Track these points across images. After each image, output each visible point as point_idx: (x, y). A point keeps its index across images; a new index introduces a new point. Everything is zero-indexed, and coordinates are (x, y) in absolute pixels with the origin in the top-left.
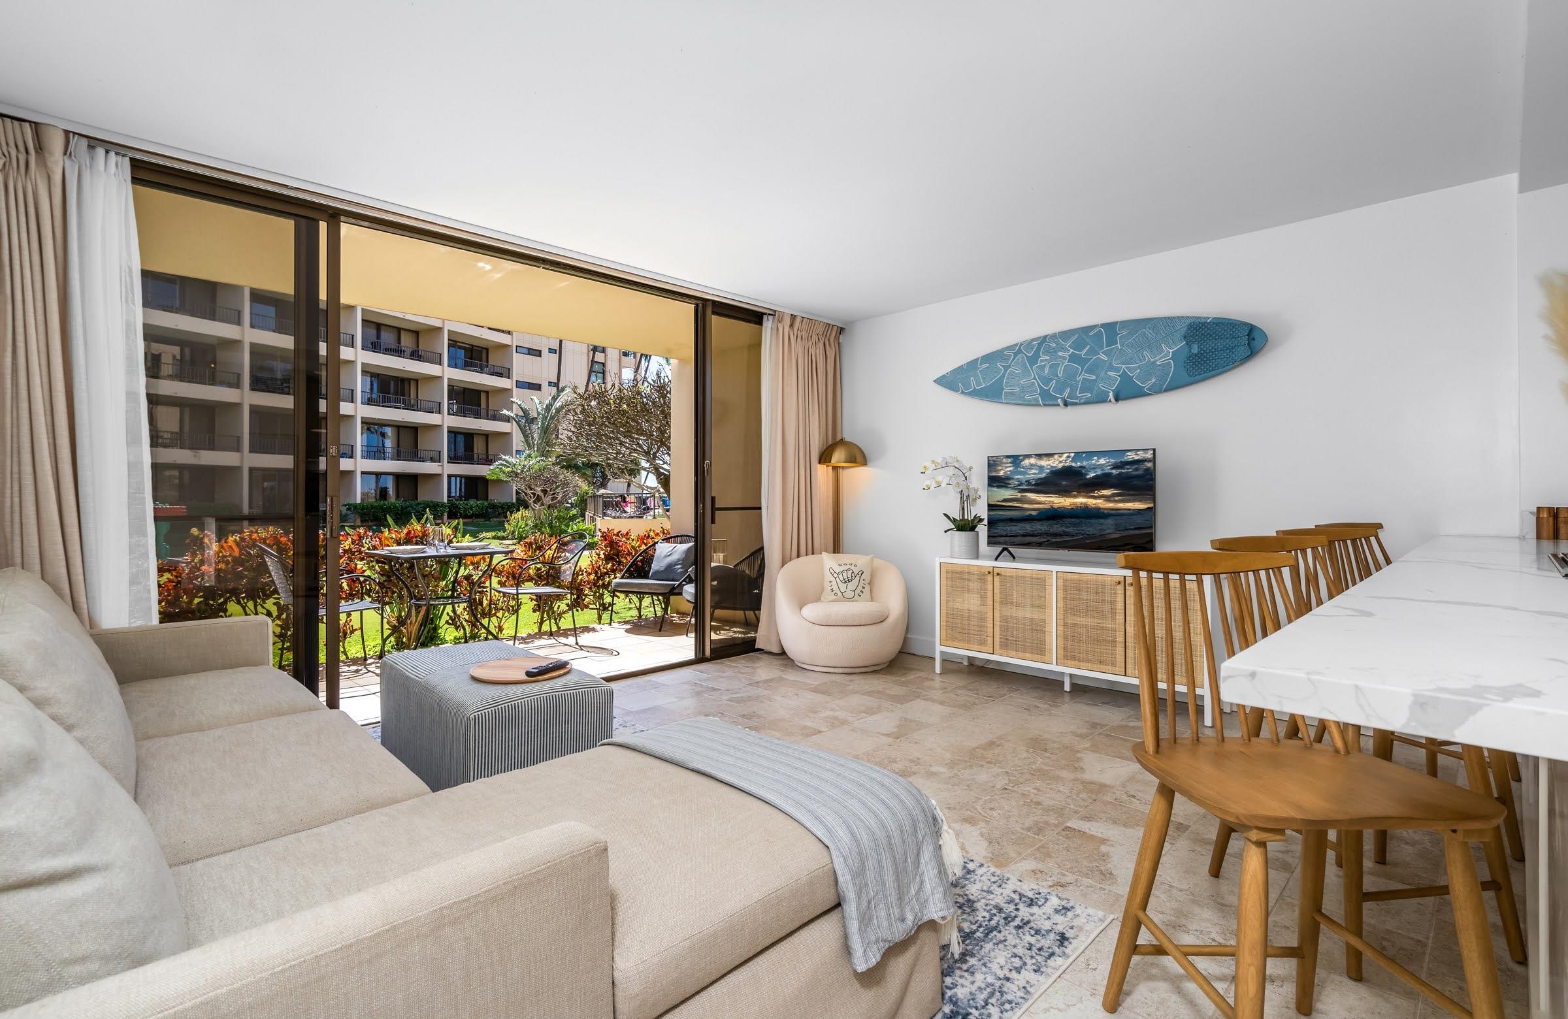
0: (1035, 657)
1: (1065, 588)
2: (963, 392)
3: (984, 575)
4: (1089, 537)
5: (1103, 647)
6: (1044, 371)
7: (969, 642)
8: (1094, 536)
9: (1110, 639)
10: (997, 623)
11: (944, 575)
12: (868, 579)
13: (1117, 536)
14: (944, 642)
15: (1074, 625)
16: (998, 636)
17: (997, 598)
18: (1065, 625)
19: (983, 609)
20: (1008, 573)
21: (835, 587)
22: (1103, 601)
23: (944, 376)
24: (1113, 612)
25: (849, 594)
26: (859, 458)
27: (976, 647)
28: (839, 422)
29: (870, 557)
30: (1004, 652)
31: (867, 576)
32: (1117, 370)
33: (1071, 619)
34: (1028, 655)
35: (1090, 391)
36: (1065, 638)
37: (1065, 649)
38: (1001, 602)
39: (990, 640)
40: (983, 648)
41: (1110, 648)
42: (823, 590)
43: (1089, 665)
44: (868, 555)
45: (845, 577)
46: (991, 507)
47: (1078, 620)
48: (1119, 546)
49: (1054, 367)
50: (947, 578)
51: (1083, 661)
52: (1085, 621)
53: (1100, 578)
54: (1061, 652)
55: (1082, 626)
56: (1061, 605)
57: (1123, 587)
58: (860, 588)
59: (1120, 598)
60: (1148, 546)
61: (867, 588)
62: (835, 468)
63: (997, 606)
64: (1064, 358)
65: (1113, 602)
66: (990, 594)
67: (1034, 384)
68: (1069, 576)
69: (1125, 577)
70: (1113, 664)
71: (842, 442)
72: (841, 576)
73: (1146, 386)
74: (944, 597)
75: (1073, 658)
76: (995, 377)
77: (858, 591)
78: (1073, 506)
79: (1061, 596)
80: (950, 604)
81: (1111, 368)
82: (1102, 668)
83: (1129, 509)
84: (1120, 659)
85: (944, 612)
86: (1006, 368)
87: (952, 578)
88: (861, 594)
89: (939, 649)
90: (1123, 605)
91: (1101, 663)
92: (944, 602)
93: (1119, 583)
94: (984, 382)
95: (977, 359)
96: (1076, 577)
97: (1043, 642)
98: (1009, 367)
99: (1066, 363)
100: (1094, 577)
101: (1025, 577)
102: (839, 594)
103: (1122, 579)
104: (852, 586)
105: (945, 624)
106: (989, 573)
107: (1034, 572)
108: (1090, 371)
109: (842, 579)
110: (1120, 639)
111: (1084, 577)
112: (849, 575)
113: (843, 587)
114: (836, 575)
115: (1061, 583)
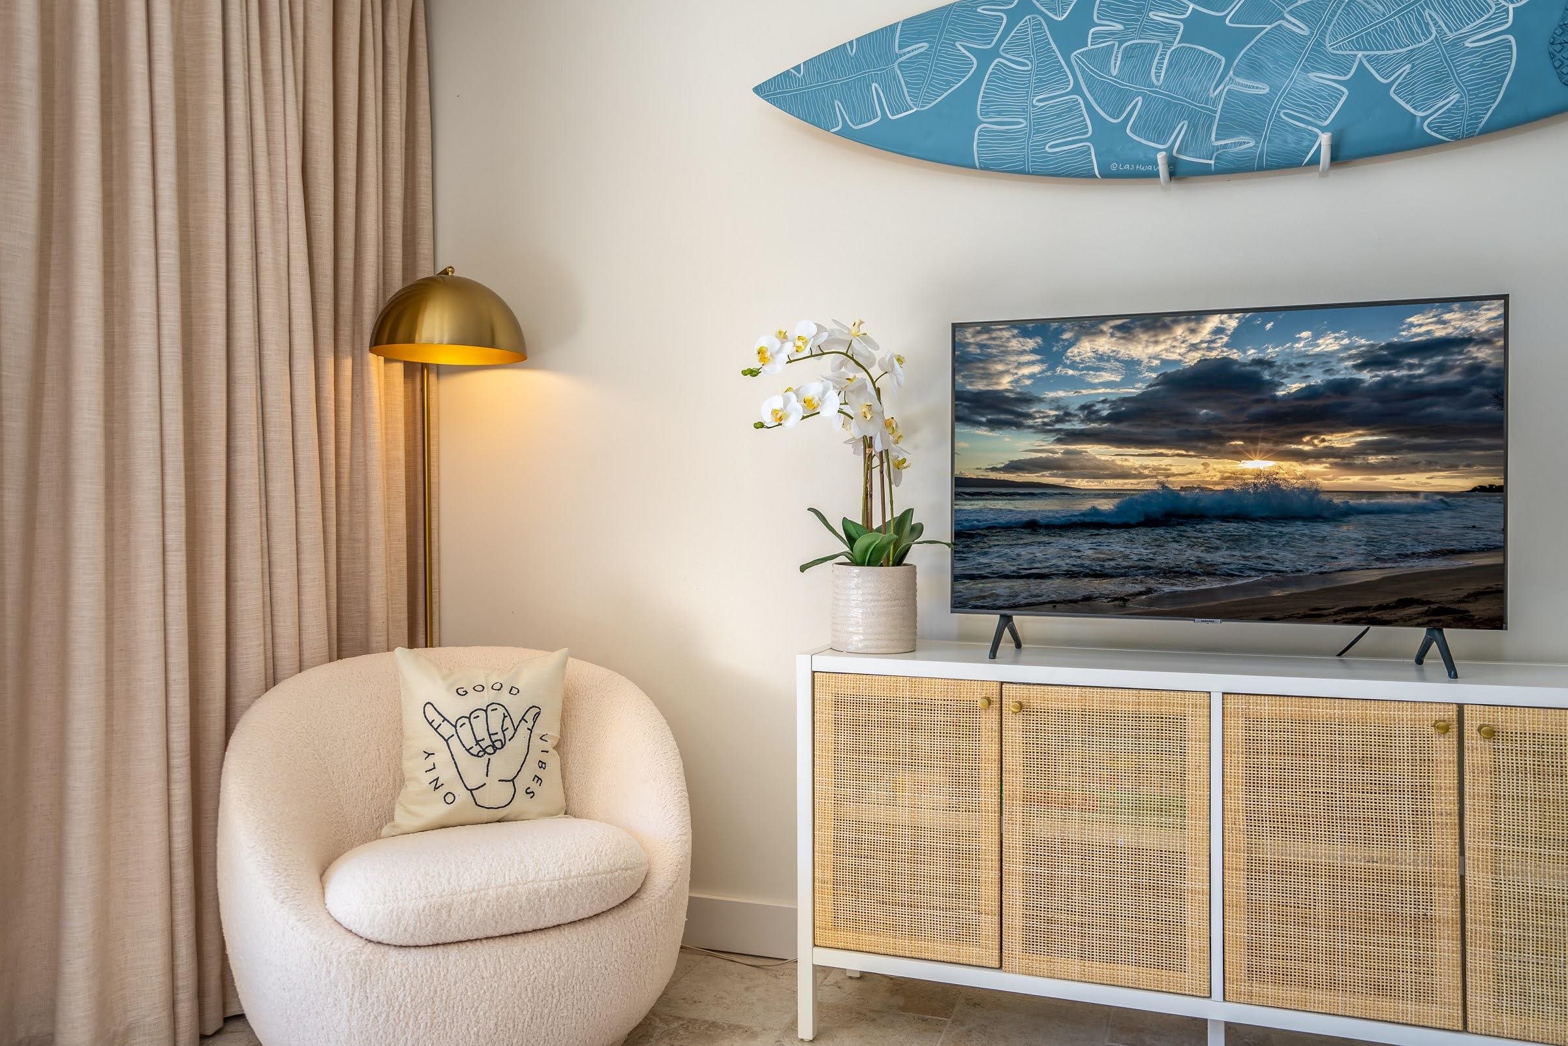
0: (1147, 975)
1: (1252, 747)
2: (845, 133)
3: (971, 710)
4: (1284, 578)
5: (1385, 939)
6: (1105, 66)
7: (913, 933)
8: (1296, 577)
9: (1409, 910)
10: (1015, 865)
11: (826, 714)
12: (554, 733)
13: (1374, 575)
14: (826, 936)
15: (1284, 869)
16: (1019, 912)
17: (1015, 783)
18: (1253, 869)
19: (963, 821)
20: (1053, 700)
21: (446, 773)
22: (1387, 788)
23: (787, 74)
24: (1420, 823)
25: (496, 794)
26: (502, 336)
27: (941, 949)
28: (425, 225)
29: (556, 657)
30: (1040, 962)
31: (549, 725)
32: (1340, 65)
33: (1271, 848)
34: (1126, 972)
35: (1255, 130)
36: (1254, 910)
37: (1253, 948)
38: (1027, 799)
39: (989, 924)
40: (967, 952)
41: (1410, 940)
42: (400, 781)
43: (1339, 1000)
44: (553, 651)
45: (481, 733)
46: (964, 487)
47: (1298, 851)
48: (1381, 608)
49: (1138, 57)
50: (837, 723)
51: (1317, 986)
52: (1321, 852)
53: (1373, 711)
54: (1240, 958)
55: (1311, 870)
56: (1238, 802)
57: (1454, 740)
58: (531, 768)
59: (1446, 778)
60: (1477, 609)
61: (553, 761)
62: (417, 372)
63: (1015, 809)
64: (1170, 30)
65: (1422, 791)
66: (989, 772)
67: (1072, 108)
68: (1266, 708)
69: (1461, 707)
70: (1424, 994)
71: (444, 281)
72: (465, 732)
73: (1427, 116)
74: (826, 788)
75: (1281, 978)
76: (949, 84)
77: (524, 781)
78: (1230, 485)
79: (1238, 772)
80: (850, 810)
81: (1318, 58)
82: (1386, 1006)
83: (1415, 494)
84: (1447, 976)
85: (826, 835)
86: (985, 58)
87: (856, 726)
88: (534, 786)
89: (808, 957)
90: (1454, 798)
91: (1379, 989)
92: (827, 806)
93: (1446, 729)
94: (914, 97)
95: (892, 28)
96: (1291, 709)
97: (1174, 927)
98: (994, 53)
99: (1175, 45)
100: (1355, 711)
101: (1112, 716)
102: (462, 795)
103: (1453, 713)
104: (503, 764)
105: (829, 875)
106: (990, 702)
107: (1145, 696)
108: (1254, 69)
109: (469, 742)
110: (1446, 910)
111: (1321, 711)
112: (495, 727)
113: (474, 770)
114: (446, 730)
115: (1238, 733)
